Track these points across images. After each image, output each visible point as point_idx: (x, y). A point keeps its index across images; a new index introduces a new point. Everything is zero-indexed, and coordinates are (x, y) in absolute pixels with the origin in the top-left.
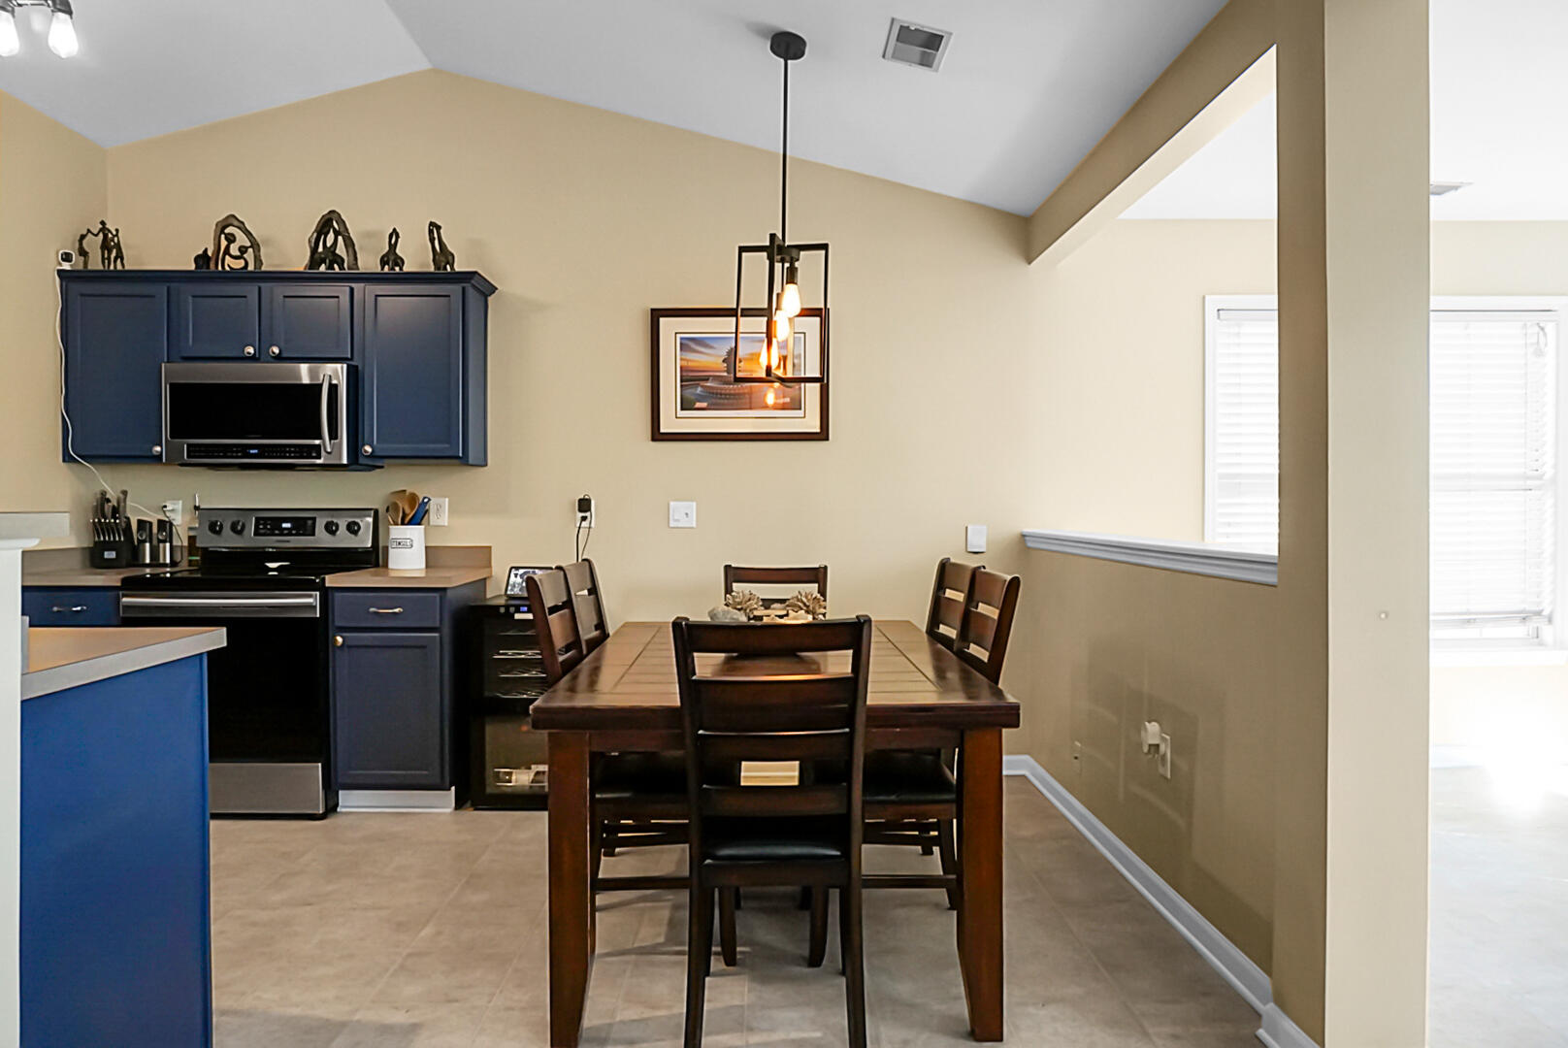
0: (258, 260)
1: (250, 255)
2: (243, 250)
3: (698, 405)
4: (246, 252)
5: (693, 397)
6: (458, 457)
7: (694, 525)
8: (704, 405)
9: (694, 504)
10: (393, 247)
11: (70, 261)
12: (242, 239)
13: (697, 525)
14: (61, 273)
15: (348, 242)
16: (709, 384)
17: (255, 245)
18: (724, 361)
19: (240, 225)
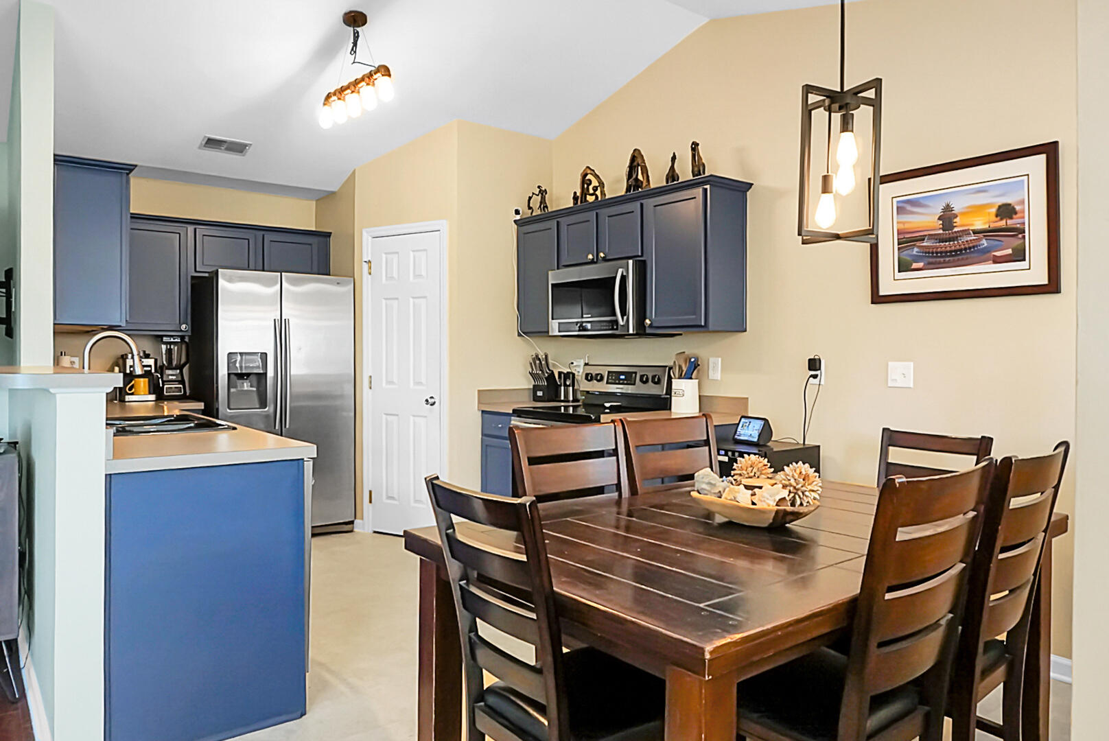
0: (603, 193)
1: (598, 193)
2: (595, 189)
3: (915, 265)
4: (597, 190)
5: (908, 258)
6: (701, 326)
7: (912, 386)
8: (921, 265)
9: (912, 363)
10: (672, 167)
11: (519, 214)
12: (595, 183)
13: (914, 385)
14: (515, 221)
15: (644, 170)
16: (925, 244)
17: (602, 184)
18: (939, 219)
19: (592, 172)
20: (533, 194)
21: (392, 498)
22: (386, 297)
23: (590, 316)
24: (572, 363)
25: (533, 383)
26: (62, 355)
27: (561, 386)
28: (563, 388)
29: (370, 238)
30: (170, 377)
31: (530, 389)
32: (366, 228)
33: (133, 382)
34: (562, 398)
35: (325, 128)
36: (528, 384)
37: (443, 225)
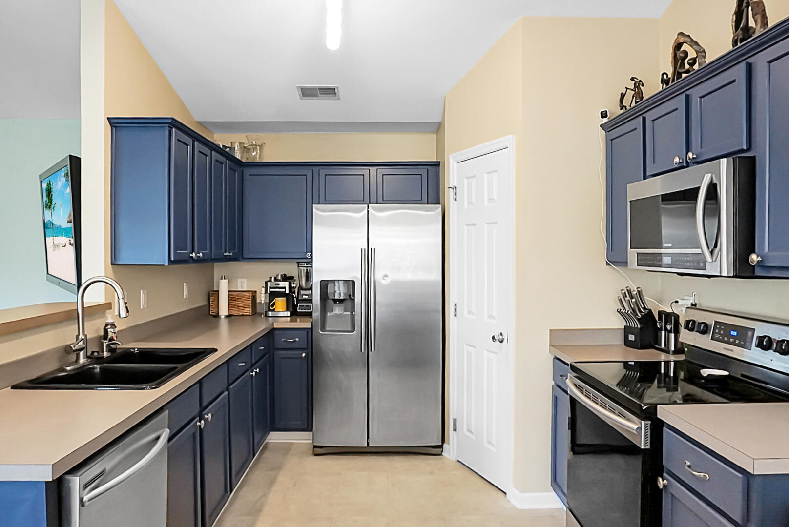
1: (697, 65)
2: (692, 62)
4: (695, 62)
11: (607, 116)
12: (692, 53)
14: (601, 126)
17: (700, 53)
19: (687, 39)
20: (627, 89)
21: (470, 432)
22: (467, 224)
23: (670, 245)
24: (677, 302)
25: (625, 324)
26: (222, 279)
27: (661, 329)
28: (663, 333)
29: (455, 163)
30: (304, 297)
31: (621, 329)
32: (452, 153)
33: (274, 301)
34: (663, 346)
35: (332, 50)
36: (619, 323)
37: (509, 140)
